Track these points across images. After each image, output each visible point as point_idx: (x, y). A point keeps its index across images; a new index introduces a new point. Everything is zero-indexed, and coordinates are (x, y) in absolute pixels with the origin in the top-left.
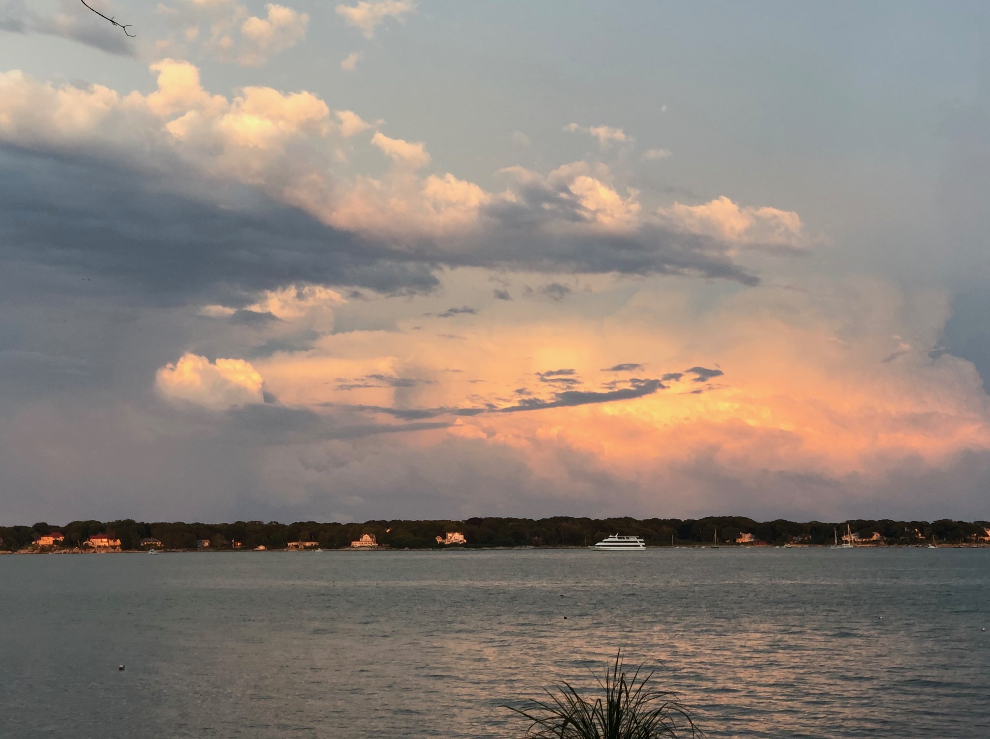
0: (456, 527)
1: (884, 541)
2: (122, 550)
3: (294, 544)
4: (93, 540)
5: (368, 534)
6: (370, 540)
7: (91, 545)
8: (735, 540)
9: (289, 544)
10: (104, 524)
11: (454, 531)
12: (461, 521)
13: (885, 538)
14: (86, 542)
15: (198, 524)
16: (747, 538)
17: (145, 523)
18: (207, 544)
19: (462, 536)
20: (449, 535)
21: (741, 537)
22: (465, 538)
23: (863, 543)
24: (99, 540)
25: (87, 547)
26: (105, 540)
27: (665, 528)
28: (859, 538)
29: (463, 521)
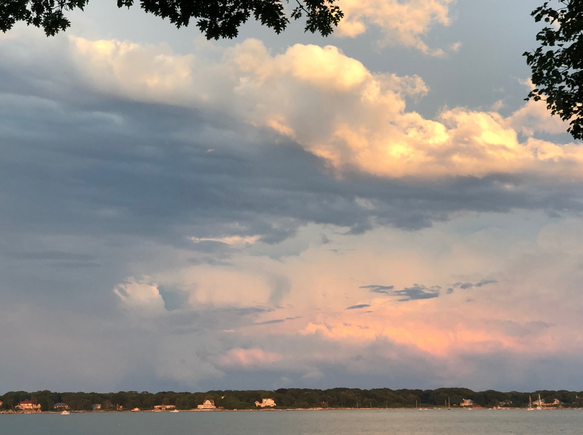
0: (269, 395)
1: (562, 405)
2: (42, 411)
3: (159, 406)
4: (22, 405)
5: (209, 400)
6: (211, 404)
7: (21, 408)
8: (459, 404)
9: (155, 407)
10: (30, 393)
11: (267, 397)
12: (272, 391)
13: (563, 403)
14: (17, 406)
15: (93, 393)
16: (467, 402)
17: (58, 393)
18: (99, 407)
19: (273, 401)
20: (264, 400)
21: (463, 402)
22: (275, 402)
23: (547, 406)
24: (26, 405)
25: (18, 409)
26: (30, 405)
27: (411, 396)
28: (545, 403)
29: (274, 391)
